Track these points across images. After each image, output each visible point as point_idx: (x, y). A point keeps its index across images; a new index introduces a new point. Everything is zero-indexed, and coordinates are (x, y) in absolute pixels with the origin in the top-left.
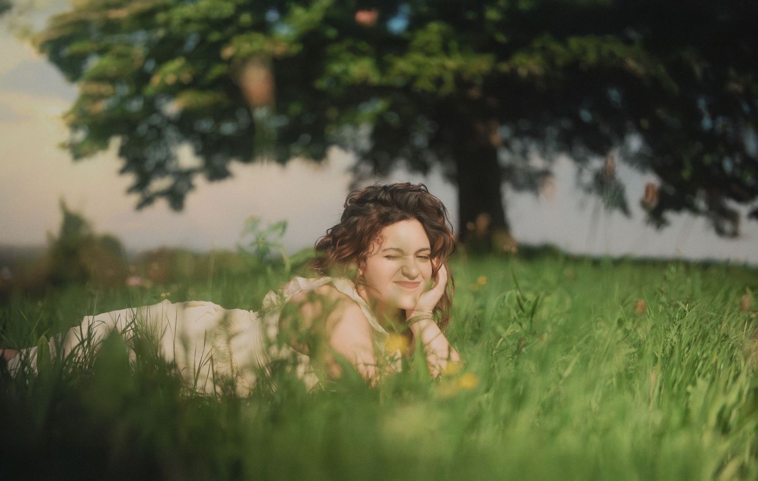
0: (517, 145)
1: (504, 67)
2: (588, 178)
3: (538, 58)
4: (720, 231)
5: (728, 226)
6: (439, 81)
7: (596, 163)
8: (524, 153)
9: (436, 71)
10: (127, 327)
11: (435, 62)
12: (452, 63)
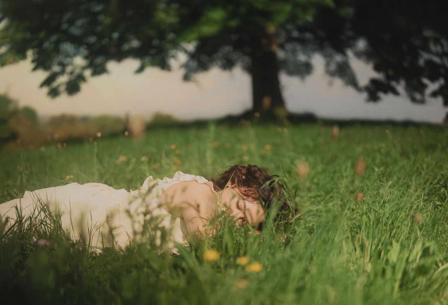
0: (289, 46)
2: (333, 67)
5: (418, 96)
7: (339, 58)
8: (294, 52)
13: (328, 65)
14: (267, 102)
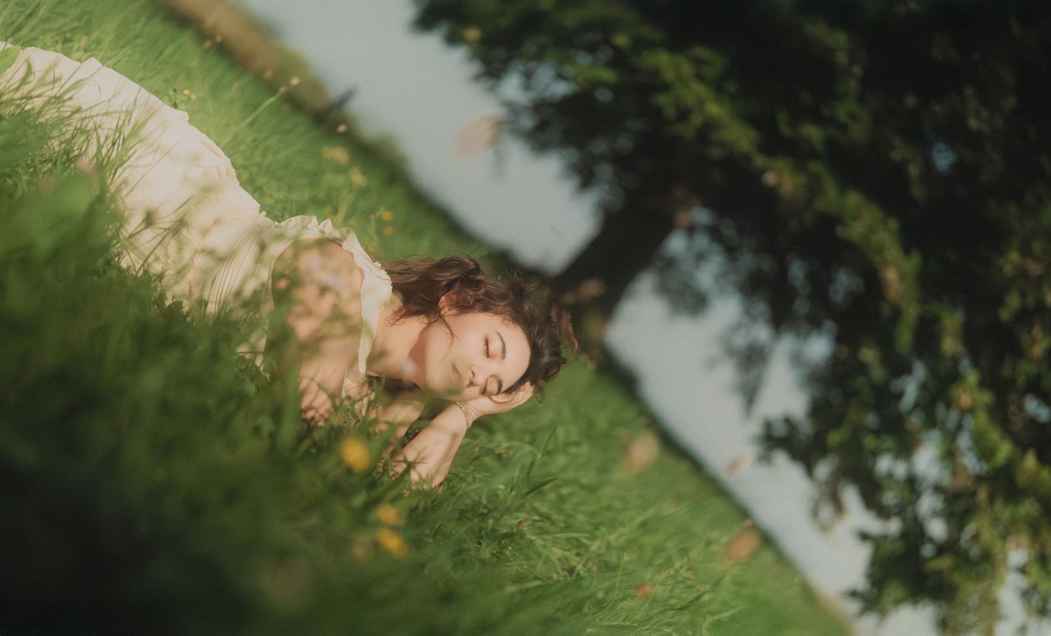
0: (702, 241)
1: (759, 160)
2: (740, 341)
3: (801, 179)
4: (815, 513)
5: (826, 512)
6: (684, 114)
7: (762, 333)
8: (700, 257)
9: (690, 100)
10: (116, 112)
11: (699, 89)
12: (715, 109)
13: (736, 328)
14: (592, 288)
